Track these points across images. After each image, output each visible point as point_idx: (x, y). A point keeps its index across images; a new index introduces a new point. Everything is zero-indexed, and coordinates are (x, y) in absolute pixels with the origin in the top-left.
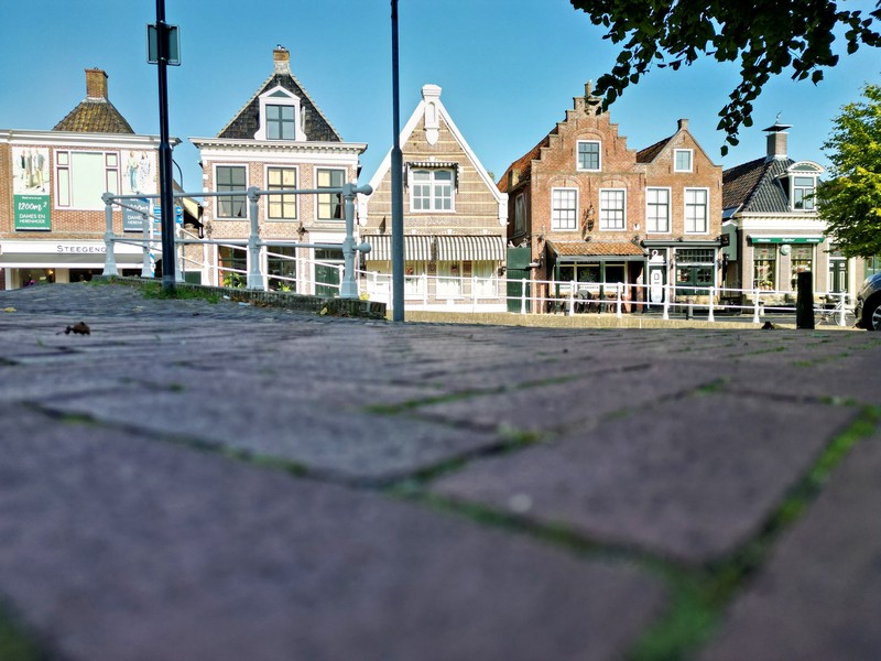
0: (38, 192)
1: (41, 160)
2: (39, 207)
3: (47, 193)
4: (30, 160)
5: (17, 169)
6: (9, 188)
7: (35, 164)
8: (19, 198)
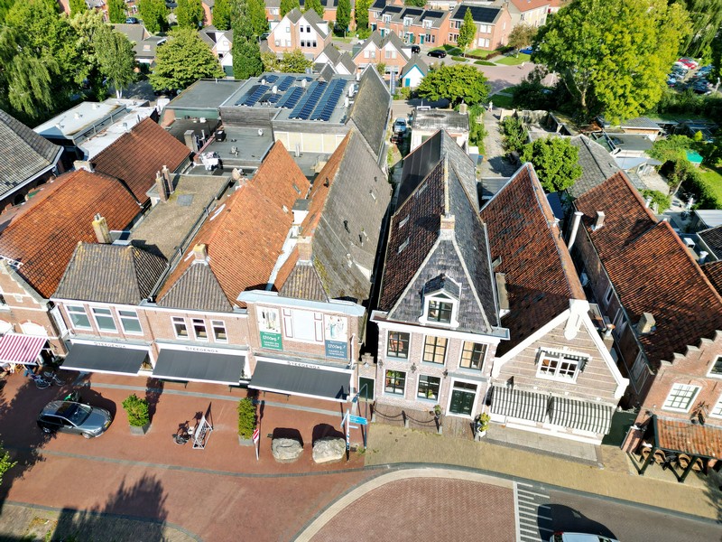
0: (274, 332)
1: (275, 316)
2: (275, 339)
3: (279, 332)
4: (267, 314)
5: (260, 317)
6: (256, 327)
7: (271, 317)
8: (262, 334)
